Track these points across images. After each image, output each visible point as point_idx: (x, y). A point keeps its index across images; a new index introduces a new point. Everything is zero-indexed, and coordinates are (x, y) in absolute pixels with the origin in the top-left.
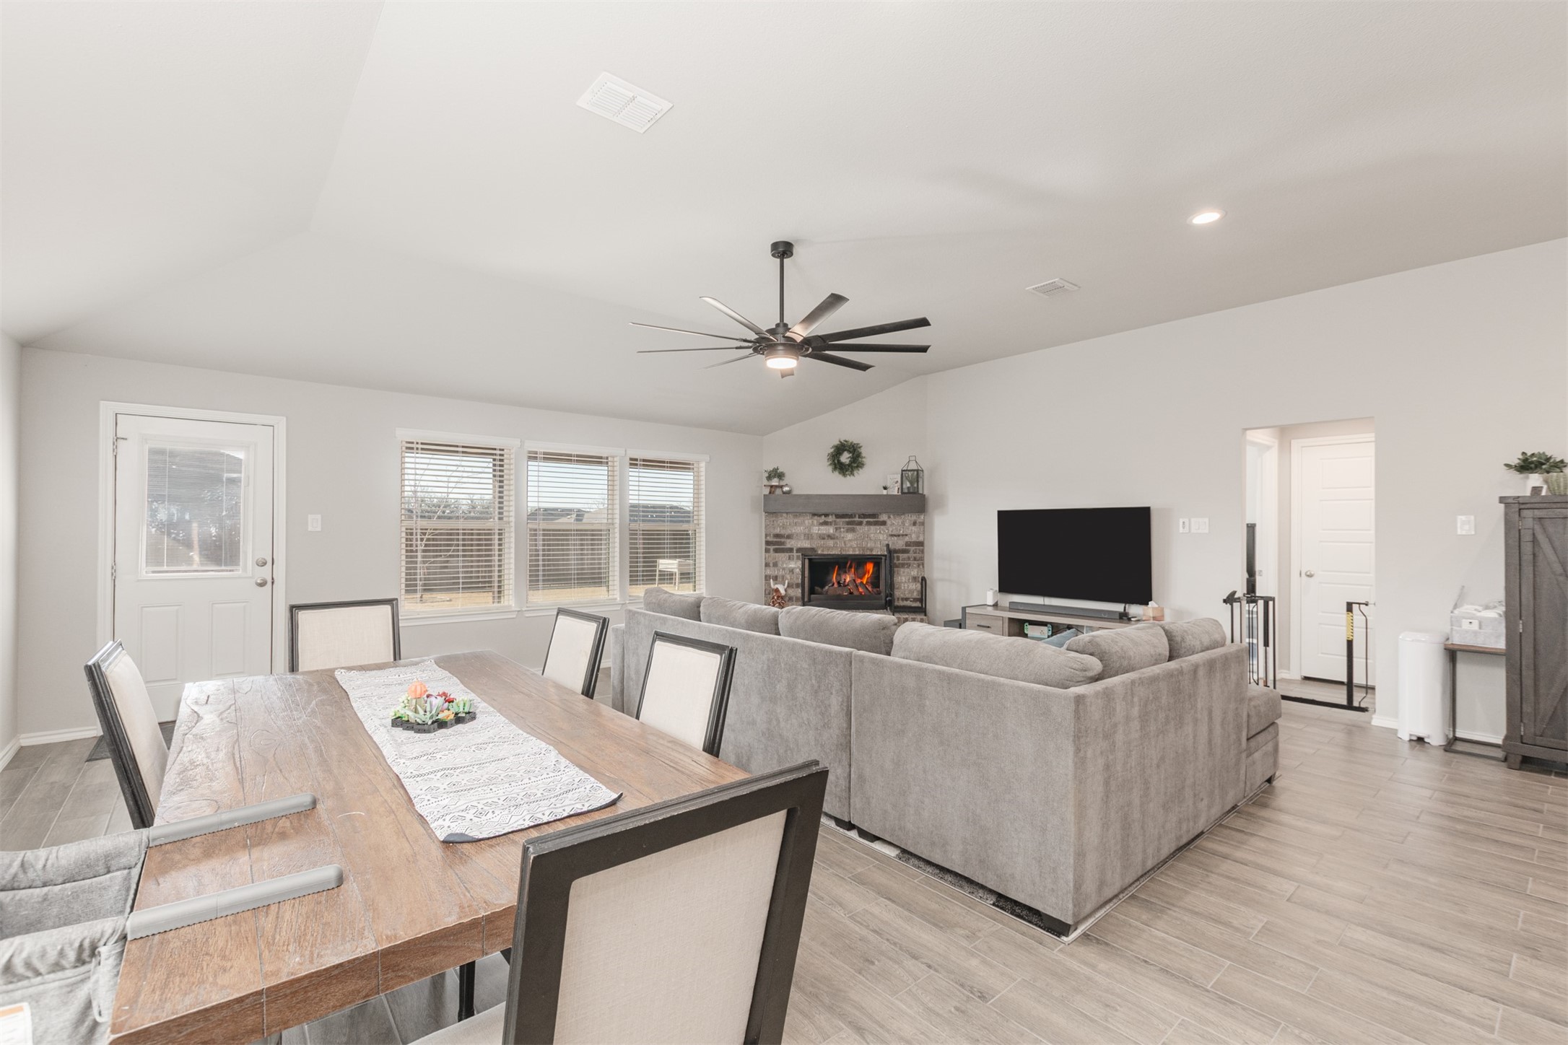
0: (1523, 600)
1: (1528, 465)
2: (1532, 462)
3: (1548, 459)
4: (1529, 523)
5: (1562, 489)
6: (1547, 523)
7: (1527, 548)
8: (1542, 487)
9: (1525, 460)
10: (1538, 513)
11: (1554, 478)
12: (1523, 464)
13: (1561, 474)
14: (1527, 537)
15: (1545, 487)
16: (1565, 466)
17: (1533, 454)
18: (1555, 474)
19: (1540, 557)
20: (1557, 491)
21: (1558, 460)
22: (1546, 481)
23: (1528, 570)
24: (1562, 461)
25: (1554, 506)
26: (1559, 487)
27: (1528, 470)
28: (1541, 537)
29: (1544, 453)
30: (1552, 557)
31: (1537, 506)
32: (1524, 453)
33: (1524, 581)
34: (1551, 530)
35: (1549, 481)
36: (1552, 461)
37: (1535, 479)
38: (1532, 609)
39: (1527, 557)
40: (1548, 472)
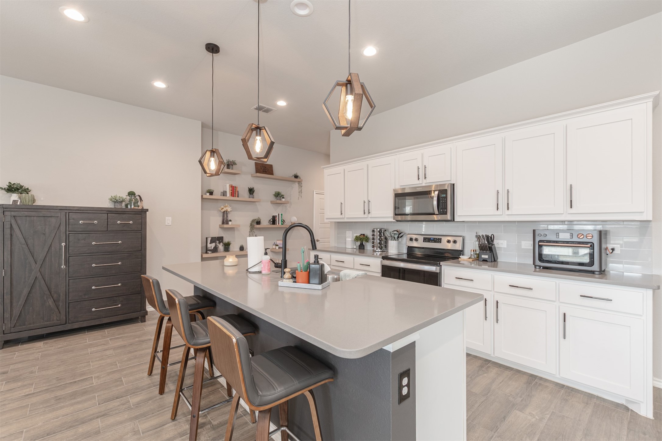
0: (5, 259)
1: (11, 189)
2: (13, 188)
3: (22, 187)
4: (8, 218)
5: (27, 202)
6: (18, 218)
7: (8, 231)
8: (18, 201)
9: (9, 186)
10: (13, 214)
11: (24, 197)
12: (9, 188)
13: (27, 195)
14: (7, 226)
15: (19, 200)
16: (30, 191)
17: (14, 184)
18: (24, 195)
19: (14, 236)
20: (25, 203)
21: (26, 188)
22: (20, 198)
23: (8, 243)
24: (28, 189)
25: (21, 210)
26: (26, 201)
27: (11, 191)
28: (15, 226)
29: (19, 183)
30: (20, 236)
31: (12, 210)
32: (10, 183)
33: (5, 247)
34: (19, 222)
35: (21, 198)
36: (23, 188)
37: (15, 197)
38: (10, 261)
39: (8, 236)
40: (21, 193)
